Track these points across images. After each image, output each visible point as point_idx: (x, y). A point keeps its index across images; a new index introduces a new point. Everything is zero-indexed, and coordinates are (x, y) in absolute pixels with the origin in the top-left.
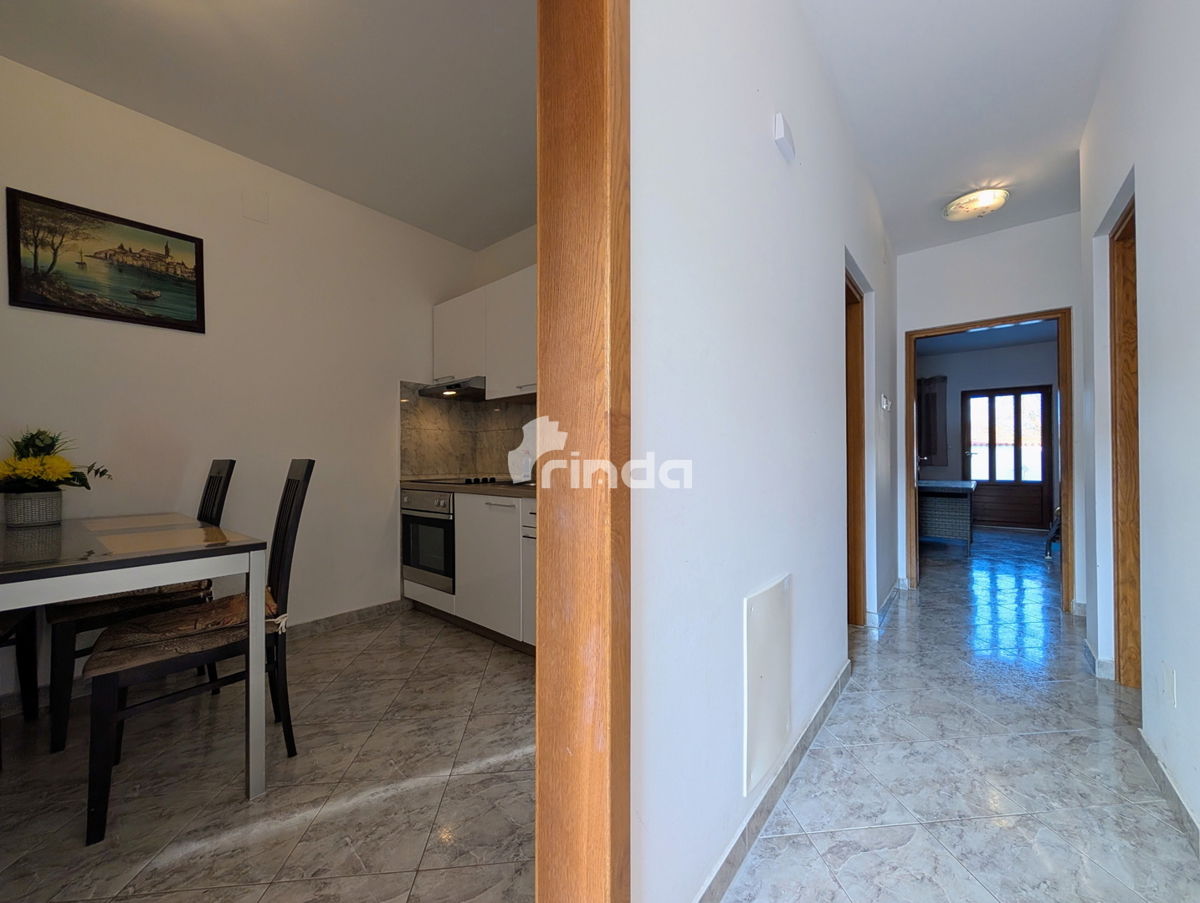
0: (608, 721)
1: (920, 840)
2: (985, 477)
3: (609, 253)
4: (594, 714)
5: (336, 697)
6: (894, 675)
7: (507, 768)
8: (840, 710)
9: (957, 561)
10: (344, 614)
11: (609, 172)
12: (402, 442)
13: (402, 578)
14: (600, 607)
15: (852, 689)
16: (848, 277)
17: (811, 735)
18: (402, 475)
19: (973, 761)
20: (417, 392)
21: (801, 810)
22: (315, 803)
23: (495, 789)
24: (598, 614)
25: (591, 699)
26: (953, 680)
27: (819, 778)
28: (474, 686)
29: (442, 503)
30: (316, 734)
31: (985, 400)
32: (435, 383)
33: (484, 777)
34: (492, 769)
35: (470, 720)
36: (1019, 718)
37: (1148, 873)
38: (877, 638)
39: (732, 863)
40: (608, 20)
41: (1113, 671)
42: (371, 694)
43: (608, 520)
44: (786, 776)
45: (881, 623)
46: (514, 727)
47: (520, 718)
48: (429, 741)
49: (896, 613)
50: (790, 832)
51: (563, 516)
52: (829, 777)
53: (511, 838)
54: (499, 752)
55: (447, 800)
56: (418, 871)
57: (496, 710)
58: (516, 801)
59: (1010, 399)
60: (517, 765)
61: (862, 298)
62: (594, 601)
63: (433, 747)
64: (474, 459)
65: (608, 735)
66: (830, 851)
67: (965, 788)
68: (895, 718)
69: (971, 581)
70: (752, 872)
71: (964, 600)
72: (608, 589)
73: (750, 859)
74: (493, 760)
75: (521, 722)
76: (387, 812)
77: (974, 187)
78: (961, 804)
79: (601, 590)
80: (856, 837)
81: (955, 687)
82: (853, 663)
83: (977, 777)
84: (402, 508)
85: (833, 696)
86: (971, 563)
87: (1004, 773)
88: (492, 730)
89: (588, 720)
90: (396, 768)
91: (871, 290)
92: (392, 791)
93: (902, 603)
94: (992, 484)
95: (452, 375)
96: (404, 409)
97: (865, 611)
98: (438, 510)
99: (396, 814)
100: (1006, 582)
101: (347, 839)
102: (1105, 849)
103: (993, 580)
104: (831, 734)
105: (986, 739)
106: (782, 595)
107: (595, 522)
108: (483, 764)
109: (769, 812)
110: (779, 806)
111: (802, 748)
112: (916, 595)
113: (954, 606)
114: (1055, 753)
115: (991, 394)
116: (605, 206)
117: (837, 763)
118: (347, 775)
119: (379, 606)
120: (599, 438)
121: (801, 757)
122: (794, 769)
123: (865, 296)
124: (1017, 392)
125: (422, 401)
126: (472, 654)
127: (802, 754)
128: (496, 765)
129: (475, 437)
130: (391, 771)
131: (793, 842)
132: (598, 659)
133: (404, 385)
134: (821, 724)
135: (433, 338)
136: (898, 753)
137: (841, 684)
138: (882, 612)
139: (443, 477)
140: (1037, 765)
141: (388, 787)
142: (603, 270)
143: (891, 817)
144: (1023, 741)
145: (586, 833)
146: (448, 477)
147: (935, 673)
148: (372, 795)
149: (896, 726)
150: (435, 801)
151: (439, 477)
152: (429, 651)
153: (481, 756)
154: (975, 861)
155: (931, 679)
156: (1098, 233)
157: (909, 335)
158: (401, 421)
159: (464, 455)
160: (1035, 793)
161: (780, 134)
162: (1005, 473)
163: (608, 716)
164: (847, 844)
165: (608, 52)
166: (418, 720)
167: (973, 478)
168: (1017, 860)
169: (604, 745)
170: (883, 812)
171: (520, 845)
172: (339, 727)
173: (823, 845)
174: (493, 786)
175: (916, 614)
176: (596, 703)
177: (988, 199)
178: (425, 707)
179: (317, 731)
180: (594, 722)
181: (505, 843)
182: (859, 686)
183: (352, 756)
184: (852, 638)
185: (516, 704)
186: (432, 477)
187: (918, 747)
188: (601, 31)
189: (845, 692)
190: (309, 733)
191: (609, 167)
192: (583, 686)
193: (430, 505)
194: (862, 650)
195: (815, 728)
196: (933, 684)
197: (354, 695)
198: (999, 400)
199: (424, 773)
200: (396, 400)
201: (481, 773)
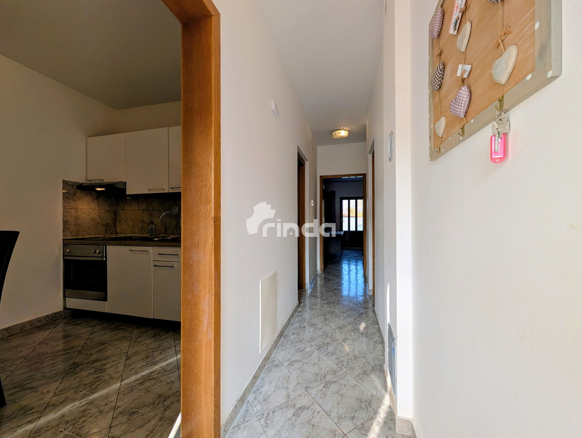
0: (213, 327)
1: (316, 354)
2: (347, 230)
3: (213, 160)
4: (207, 326)
5: (27, 370)
6: (313, 305)
7: (152, 374)
8: (295, 320)
9: (337, 262)
10: (18, 324)
11: (213, 131)
12: (64, 216)
13: (65, 297)
14: (210, 287)
15: (299, 312)
16: (299, 155)
17: (284, 330)
18: (64, 236)
19: (333, 327)
20: (75, 187)
21: (280, 356)
22: (30, 422)
23: (147, 384)
24: (209, 289)
25: (206, 321)
26: (331, 303)
27: (286, 344)
28: (127, 345)
29: (97, 251)
30: (19, 391)
31: (347, 201)
32: (88, 182)
33: (139, 382)
34: (144, 377)
35: (127, 360)
36: (347, 311)
37: (370, 345)
38: (309, 293)
39: (255, 377)
40: (213, 77)
41: (372, 292)
42: (54, 363)
43: (213, 256)
44: (275, 345)
45: (310, 287)
46: (153, 358)
47: (157, 353)
48: (103, 375)
49: (316, 283)
50: (275, 363)
51: (194, 255)
52: (290, 342)
53: (159, 400)
54: (147, 370)
55: (121, 396)
56: (110, 427)
57: (141, 352)
58: (159, 386)
59: (354, 201)
60: (158, 372)
61: (304, 163)
62: (207, 285)
63: (106, 377)
64: (115, 226)
65: (213, 332)
66: (289, 365)
67: (329, 335)
68: (312, 319)
69: (342, 268)
70: (262, 379)
71: (339, 275)
72: (213, 280)
73: (262, 375)
74: (144, 373)
75: (157, 354)
76: (84, 411)
77: (339, 128)
78: (328, 340)
79: (210, 281)
80: (297, 358)
81: (331, 305)
82: (300, 303)
83: (334, 331)
84: (64, 256)
85: (292, 316)
86: (342, 262)
87: (341, 328)
88: (142, 361)
89: (205, 329)
90: (85, 392)
91: (307, 160)
92: (84, 401)
93: (319, 279)
94: (349, 232)
95: (102, 179)
96: (66, 197)
97: (305, 283)
98: (95, 255)
99: (90, 410)
100: (353, 267)
101: (61, 429)
102: (362, 342)
103: (349, 267)
104: (291, 328)
105: (337, 319)
106: (274, 278)
107: (208, 257)
108: (139, 376)
109: (269, 359)
110: (272, 356)
111: (281, 335)
112: (323, 275)
113: (334, 278)
114: (355, 319)
115: (349, 199)
116: (212, 143)
117: (292, 337)
118: (51, 404)
119: (47, 316)
120: (209, 226)
121: (280, 338)
122: (278, 343)
123: (306, 162)
124: (356, 199)
125: (79, 193)
126: (120, 330)
127: (281, 338)
128: (146, 375)
129: (115, 214)
130: (81, 394)
131: (277, 366)
132: (209, 306)
133: (65, 183)
134: (288, 326)
135: (87, 156)
136: (312, 330)
137: (295, 311)
138: (311, 283)
139: (94, 236)
140: (349, 324)
141: (81, 401)
142: (211, 166)
143: (308, 349)
144: (347, 317)
145: (204, 370)
146: (97, 236)
147: (326, 302)
148: (72, 407)
149: (312, 321)
150: (114, 398)
151: (91, 236)
152: (91, 334)
153: (137, 373)
154: (330, 355)
155: (324, 304)
156: (369, 153)
157: (321, 177)
158: (63, 204)
159: (108, 223)
160: (348, 331)
161: (273, 107)
162: (353, 229)
163: (213, 325)
164: (294, 361)
165: (213, 88)
166: (93, 368)
167: (343, 230)
168: (340, 351)
169: (212, 336)
170: (305, 349)
171: (165, 400)
172: (34, 384)
173: (286, 364)
174: (146, 383)
175: (323, 282)
176: (208, 322)
177: (343, 133)
178: (96, 361)
179: (19, 389)
180: (207, 329)
181: (157, 402)
182: (301, 311)
183: (51, 394)
184: (299, 294)
185: (153, 347)
186: (86, 237)
187: (318, 326)
188: (210, 79)
189: (297, 313)
190: (11, 392)
191: (213, 129)
192: (202, 317)
193: (89, 253)
194: (303, 298)
195: (286, 327)
196: (325, 306)
197: (42, 366)
198: (351, 201)
199: (103, 389)
200: (61, 191)
201: (138, 380)
